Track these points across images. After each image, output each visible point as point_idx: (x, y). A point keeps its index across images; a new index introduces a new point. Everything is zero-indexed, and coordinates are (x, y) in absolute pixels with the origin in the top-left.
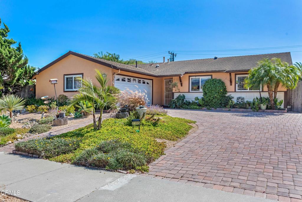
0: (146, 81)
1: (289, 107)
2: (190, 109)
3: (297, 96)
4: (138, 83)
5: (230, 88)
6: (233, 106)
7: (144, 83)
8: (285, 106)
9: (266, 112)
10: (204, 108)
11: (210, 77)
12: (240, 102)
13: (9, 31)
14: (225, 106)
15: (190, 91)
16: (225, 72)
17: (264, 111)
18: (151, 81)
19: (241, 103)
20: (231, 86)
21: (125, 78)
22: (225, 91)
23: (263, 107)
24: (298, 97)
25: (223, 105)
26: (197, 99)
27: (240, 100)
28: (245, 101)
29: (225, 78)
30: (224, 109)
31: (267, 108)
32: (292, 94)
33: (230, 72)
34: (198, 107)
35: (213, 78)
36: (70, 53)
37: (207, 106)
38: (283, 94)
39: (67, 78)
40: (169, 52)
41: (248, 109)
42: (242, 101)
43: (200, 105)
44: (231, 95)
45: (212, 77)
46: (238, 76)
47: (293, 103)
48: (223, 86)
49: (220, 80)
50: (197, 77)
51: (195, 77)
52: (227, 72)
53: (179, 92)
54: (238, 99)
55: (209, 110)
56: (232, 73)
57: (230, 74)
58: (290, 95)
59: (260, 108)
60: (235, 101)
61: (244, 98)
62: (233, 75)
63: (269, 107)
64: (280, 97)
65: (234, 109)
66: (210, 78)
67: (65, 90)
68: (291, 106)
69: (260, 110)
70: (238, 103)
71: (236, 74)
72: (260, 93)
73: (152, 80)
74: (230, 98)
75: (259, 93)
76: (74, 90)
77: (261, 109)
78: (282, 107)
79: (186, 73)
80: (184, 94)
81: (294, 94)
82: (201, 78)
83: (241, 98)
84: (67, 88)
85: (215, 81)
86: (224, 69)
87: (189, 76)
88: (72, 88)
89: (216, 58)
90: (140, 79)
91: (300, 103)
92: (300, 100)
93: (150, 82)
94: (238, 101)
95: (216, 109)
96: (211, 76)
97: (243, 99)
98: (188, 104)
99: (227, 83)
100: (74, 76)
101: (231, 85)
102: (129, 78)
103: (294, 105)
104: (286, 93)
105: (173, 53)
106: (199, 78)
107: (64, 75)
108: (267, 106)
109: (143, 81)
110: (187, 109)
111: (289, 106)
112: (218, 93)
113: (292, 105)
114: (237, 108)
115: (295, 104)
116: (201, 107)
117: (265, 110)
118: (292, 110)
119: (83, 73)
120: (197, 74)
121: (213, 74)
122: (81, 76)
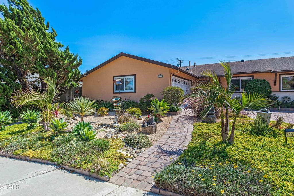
0: (188, 82)
4: (184, 84)
5: (275, 88)
7: (187, 84)
11: (251, 78)
12: (286, 102)
13: (56, 35)
16: (271, 73)
18: (191, 82)
19: (288, 102)
20: (275, 86)
21: (176, 79)
22: (270, 91)
27: (286, 100)
28: (292, 100)
29: (269, 78)
33: (275, 73)
35: (256, 78)
36: (122, 54)
40: (177, 59)
44: (275, 95)
45: (253, 78)
46: (282, 76)
50: (238, 78)
51: (236, 78)
52: (274, 72)
54: (284, 99)
60: (280, 100)
61: (290, 97)
62: (278, 75)
65: (283, 109)
67: (115, 91)
70: (285, 102)
71: (280, 75)
74: (275, 98)
76: (125, 91)
82: (241, 78)
83: (287, 98)
84: (117, 90)
85: (261, 82)
86: (270, 70)
88: (123, 90)
89: (242, 61)
90: (184, 81)
94: (284, 101)
96: (253, 76)
97: (289, 98)
99: (272, 84)
100: (125, 78)
101: (275, 85)
102: (178, 79)
106: (239, 79)
107: (114, 77)
109: (186, 82)
112: (266, 92)
114: (284, 107)
119: (136, 74)
120: (238, 75)
121: (255, 75)
122: (133, 77)
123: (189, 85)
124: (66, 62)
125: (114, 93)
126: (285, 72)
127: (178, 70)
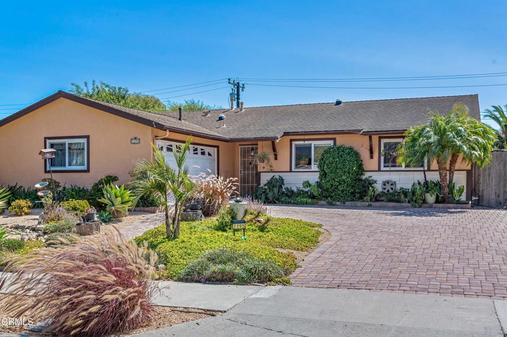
0: (207, 150)
1: (475, 198)
2: (295, 203)
3: (489, 178)
4: (194, 153)
5: (370, 164)
6: (377, 198)
7: (203, 153)
8: (469, 198)
9: (435, 207)
10: (323, 202)
12: (388, 191)
14: (361, 198)
15: (293, 170)
16: (361, 134)
17: (431, 207)
18: (216, 149)
19: (391, 191)
20: (371, 160)
21: (171, 146)
22: (361, 169)
23: (431, 198)
24: (491, 180)
25: (357, 195)
26: (307, 184)
27: (388, 187)
28: (398, 187)
29: (360, 145)
30: (359, 203)
31: (437, 201)
32: (479, 175)
33: (369, 134)
34: (310, 200)
35: (338, 144)
36: (61, 94)
37: (327, 197)
38: (463, 175)
39: (52, 145)
40: (229, 80)
41: (402, 202)
42: (392, 189)
43: (313, 197)
44: (371, 177)
45: (335, 143)
46: (384, 141)
47: (481, 190)
48: (356, 161)
49: (351, 149)
50: (306, 142)
51: (302, 142)
52: (365, 134)
53: (272, 171)
54: (385, 185)
55: (331, 205)
56: (373, 136)
57: (370, 137)
58: (476, 176)
59: (424, 201)
60: (379, 187)
61: (395, 182)
62: (375, 139)
63: (440, 199)
64: (460, 179)
65: (378, 204)
66: (332, 144)
67: (49, 169)
68: (479, 197)
69: (425, 205)
70: (386, 191)
71: (380, 138)
72: (425, 173)
73: (218, 147)
74: (370, 183)
75: (423, 172)
77: (427, 203)
78: (463, 198)
80: (281, 174)
81: (484, 176)
82: (313, 143)
83: (390, 183)
84: (52, 165)
85: (343, 151)
86: (359, 128)
87: (291, 141)
88: (65, 165)
89: (338, 103)
90: (196, 146)
91: (493, 192)
92: (493, 185)
93: (214, 151)
94: (385, 189)
95: (344, 203)
96: (334, 139)
97: (393, 184)
98: (289, 194)
99: (365, 154)
100: (67, 141)
101: (372, 157)
102: (178, 144)
103: (483, 195)
104: (469, 173)
105: (238, 83)
106: (311, 145)
107: (45, 138)
108: (437, 196)
109: (202, 149)
110: (288, 203)
111: (475, 197)
112: (349, 173)
113: (480, 195)
114: (382, 201)
115: (485, 193)
116: (315, 201)
117: (434, 205)
118: (480, 204)
119: (89, 136)
121: (338, 137)
122: (84, 141)
123: (209, 154)
125: (46, 172)
127: (165, 130)
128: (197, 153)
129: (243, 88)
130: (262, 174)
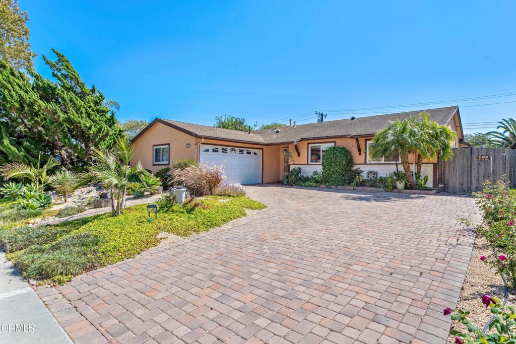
0: (252, 151)
1: (441, 186)
2: (305, 186)
3: (454, 170)
4: (240, 153)
5: (358, 159)
6: (362, 184)
7: (249, 153)
8: (436, 183)
9: (403, 192)
10: (323, 186)
11: (333, 144)
12: (371, 179)
13: (103, 99)
14: (349, 184)
15: (309, 163)
16: (349, 138)
17: (400, 192)
18: (261, 150)
19: (373, 179)
20: (360, 156)
21: (218, 148)
22: (350, 162)
23: (400, 185)
24: (455, 171)
25: (347, 181)
26: (316, 173)
27: (371, 176)
28: (379, 176)
29: (351, 145)
30: (347, 188)
31: (406, 188)
32: (445, 167)
33: (357, 137)
34: (314, 184)
35: (337, 145)
36: (157, 120)
37: (326, 182)
38: (431, 167)
39: (156, 149)
41: (379, 188)
42: (374, 177)
43: (317, 182)
44: (359, 168)
45: (335, 145)
46: (368, 142)
47: (446, 179)
48: (346, 157)
49: (343, 148)
50: (317, 145)
51: (315, 145)
52: (352, 137)
53: (294, 164)
54: (368, 174)
55: (328, 189)
56: (359, 139)
57: (357, 140)
58: (442, 168)
59: (395, 187)
60: (364, 176)
61: (376, 172)
62: (362, 141)
63: (408, 186)
64: (427, 171)
65: (360, 188)
67: (154, 163)
68: (445, 184)
69: (396, 190)
70: (369, 179)
71: (366, 140)
72: (397, 166)
73: (262, 149)
74: (358, 173)
75: (395, 165)
76: (162, 163)
77: (397, 189)
78: (430, 184)
79: (302, 140)
80: (300, 166)
81: (449, 168)
82: (322, 145)
83: (372, 173)
85: (337, 150)
86: (347, 133)
87: (308, 144)
88: (160, 161)
89: (353, 118)
90: (242, 149)
91: (458, 181)
92: (457, 176)
93: (259, 152)
95: (337, 187)
96: (335, 142)
97: (375, 174)
98: (304, 179)
99: (355, 152)
100: (161, 147)
101: (360, 154)
102: (224, 147)
103: (448, 182)
104: (435, 166)
105: (322, 114)
106: (320, 146)
107: (153, 146)
108: (406, 184)
109: (247, 151)
110: (301, 186)
111: (441, 184)
112: (340, 165)
113: (446, 183)
114: (366, 185)
115: (450, 181)
116: (318, 184)
117: (402, 191)
118: (446, 191)
119: (169, 144)
120: (316, 141)
121: (337, 140)
122: (167, 146)
123: (255, 154)
124: (91, 132)
125: (153, 165)
126: (367, 137)
128: (243, 153)
129: (326, 116)
130: (291, 166)
